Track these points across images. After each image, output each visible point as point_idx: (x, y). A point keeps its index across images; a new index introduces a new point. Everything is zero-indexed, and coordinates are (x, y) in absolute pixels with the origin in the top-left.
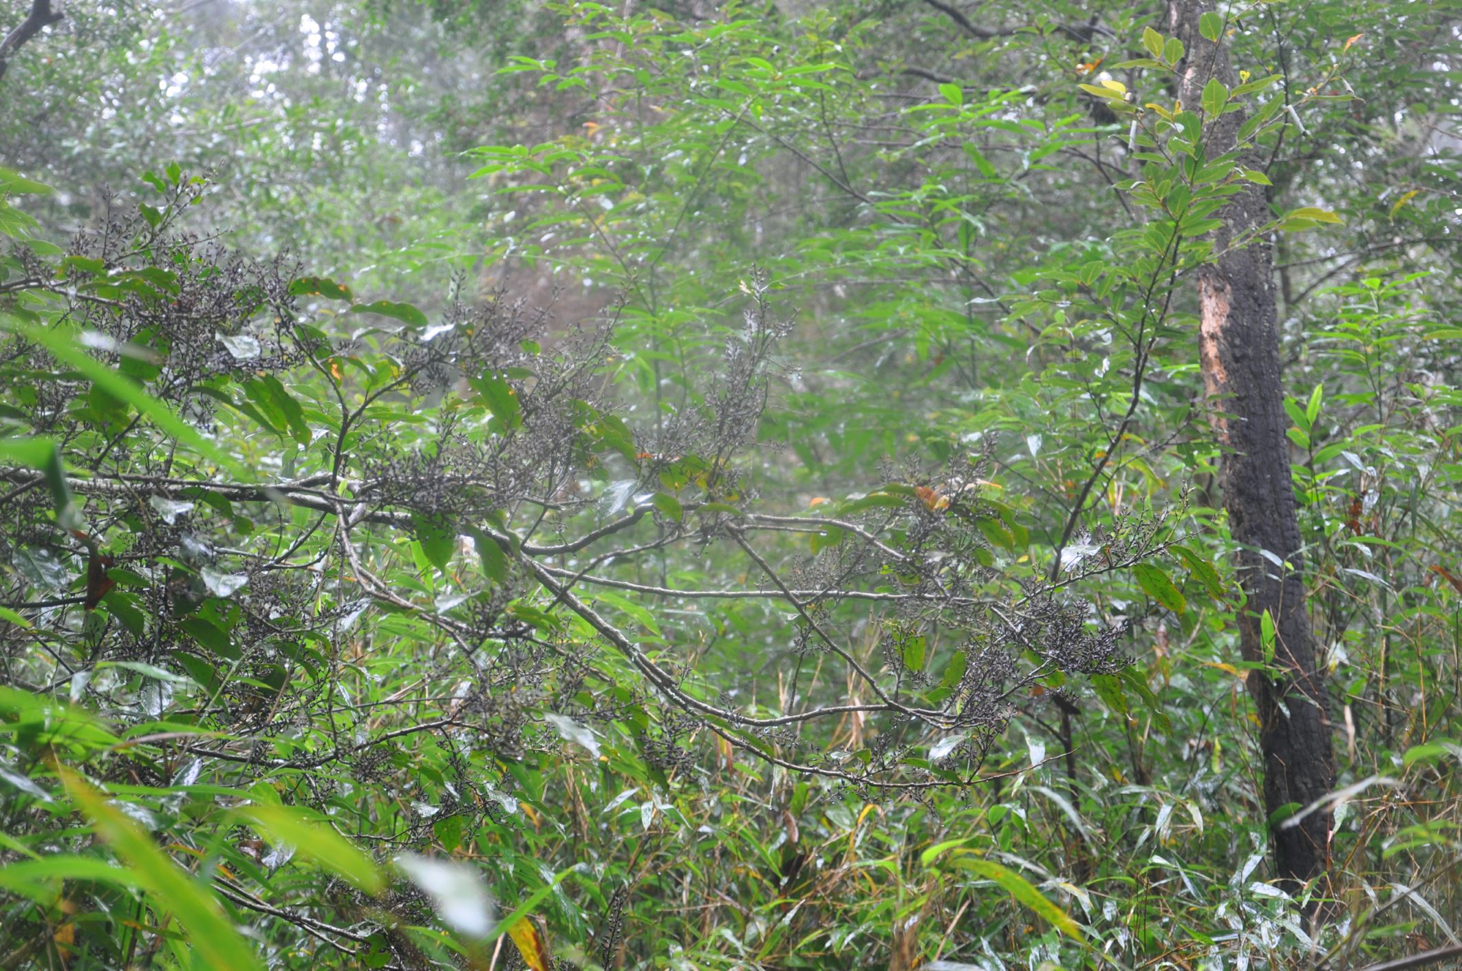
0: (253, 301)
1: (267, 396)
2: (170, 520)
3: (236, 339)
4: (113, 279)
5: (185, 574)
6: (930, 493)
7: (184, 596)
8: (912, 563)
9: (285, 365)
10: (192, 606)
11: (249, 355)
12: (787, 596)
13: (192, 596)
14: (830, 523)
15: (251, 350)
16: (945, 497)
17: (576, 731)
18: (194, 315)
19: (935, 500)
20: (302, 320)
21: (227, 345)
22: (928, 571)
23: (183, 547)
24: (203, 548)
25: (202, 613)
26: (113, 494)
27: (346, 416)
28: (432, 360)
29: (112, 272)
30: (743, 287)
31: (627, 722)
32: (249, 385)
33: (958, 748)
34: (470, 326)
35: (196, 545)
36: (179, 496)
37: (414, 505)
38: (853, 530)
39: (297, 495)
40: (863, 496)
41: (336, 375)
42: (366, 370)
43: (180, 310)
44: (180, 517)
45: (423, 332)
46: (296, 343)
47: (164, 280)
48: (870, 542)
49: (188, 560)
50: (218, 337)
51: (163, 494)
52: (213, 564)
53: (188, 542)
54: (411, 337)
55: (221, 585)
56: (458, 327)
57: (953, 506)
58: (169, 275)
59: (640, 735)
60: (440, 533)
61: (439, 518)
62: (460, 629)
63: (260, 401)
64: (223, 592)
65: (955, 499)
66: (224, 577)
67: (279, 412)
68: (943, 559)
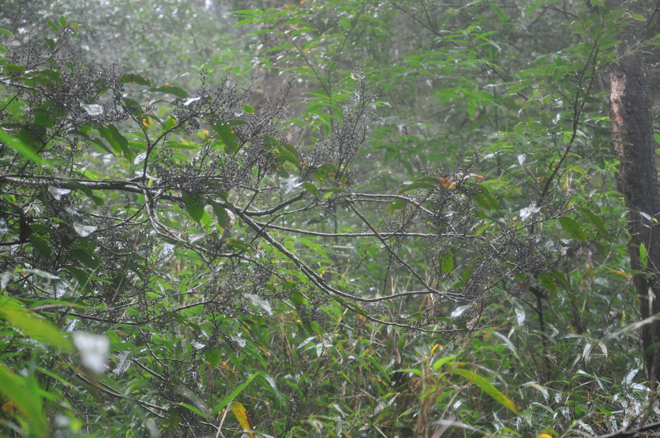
0: (102, 86)
1: (110, 135)
2: (58, 198)
3: (91, 106)
4: (28, 75)
5: (66, 226)
6: (446, 181)
7: (66, 237)
8: (438, 217)
9: (118, 120)
10: (71, 242)
11: (97, 113)
12: (376, 235)
13: (71, 237)
14: (397, 197)
15: (98, 111)
16: (454, 183)
17: (259, 302)
18: (70, 94)
19: (449, 184)
20: (125, 95)
21: (86, 109)
22: (445, 220)
23: (65, 211)
24: (76, 212)
25: (76, 245)
26: (32, 186)
27: (149, 145)
28: (192, 116)
29: (27, 72)
30: (353, 77)
31: (290, 298)
32: (101, 129)
33: (465, 312)
34: (209, 98)
35: (72, 211)
36: (64, 187)
37: (182, 189)
38: (409, 201)
39: (130, 186)
40: (411, 183)
41: (145, 124)
42: (160, 121)
43: (63, 92)
44: (63, 196)
45: (185, 101)
46: (124, 108)
47: (55, 76)
48: (418, 207)
49: (67, 218)
50: (81, 105)
51: (56, 185)
52: (80, 221)
53: (68, 210)
54: (180, 103)
55: (84, 231)
56: (203, 98)
57: (458, 187)
58: (57, 74)
59: (299, 305)
60: (197, 204)
61: (195, 196)
62: (205, 251)
63: (107, 138)
64: (84, 234)
65: (459, 184)
66: (86, 227)
67: (116, 143)
68: (454, 215)
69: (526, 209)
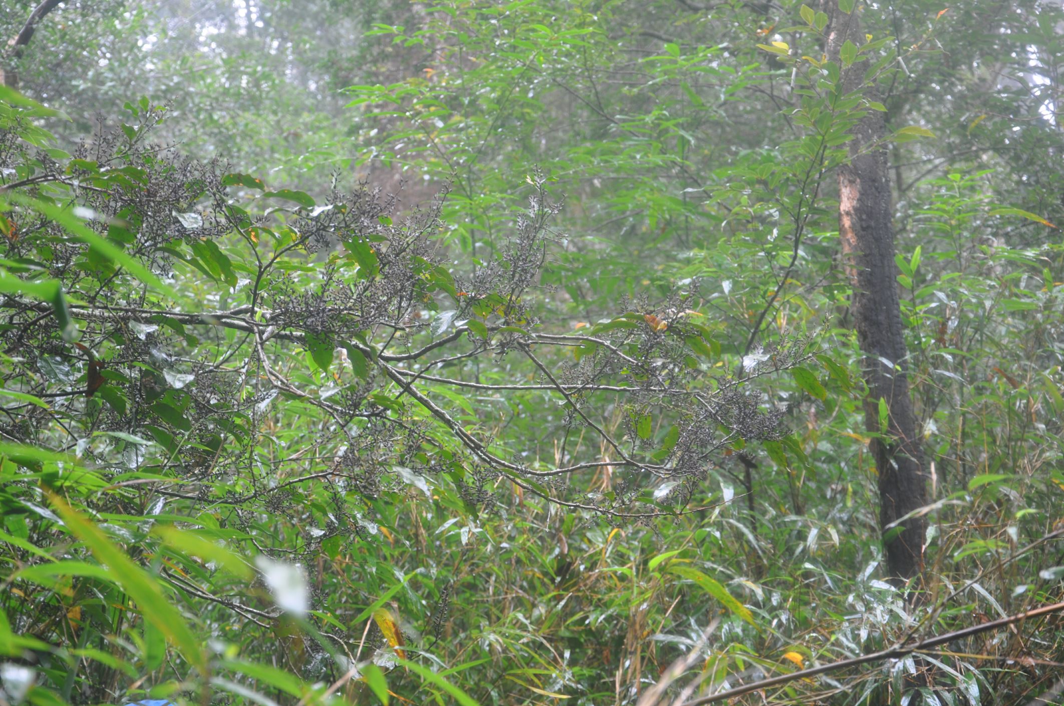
0: (197, 189)
1: (208, 254)
2: (142, 337)
3: (186, 216)
4: (103, 174)
5: (152, 373)
6: (654, 319)
7: (152, 388)
8: (642, 366)
9: (219, 233)
10: (157, 395)
11: (195, 226)
12: (558, 389)
13: (158, 388)
14: (587, 339)
15: (196, 223)
16: (665, 322)
17: (413, 478)
18: (158, 199)
19: (658, 324)
20: (230, 202)
21: (180, 219)
22: (653, 371)
23: (151, 355)
24: (164, 356)
25: (165, 399)
26: (104, 320)
27: (260, 267)
28: (318, 230)
29: (102, 170)
30: (529, 180)
31: (450, 473)
32: (195, 247)
33: (674, 490)
34: (344, 206)
35: (160, 354)
36: (148, 321)
37: (306, 327)
38: (602, 344)
39: (228, 321)
40: (609, 321)
41: (254, 239)
42: (273, 236)
43: (148, 196)
44: (149, 335)
45: (312, 211)
46: (227, 218)
47: (137, 175)
48: (614, 352)
49: (154, 364)
50: (174, 213)
51: (137, 320)
52: (171, 366)
53: (154, 352)
54: (304, 213)
55: (177, 381)
56: (336, 207)
57: (670, 328)
58: (141, 172)
59: (459, 482)
60: (324, 346)
61: (323, 336)
62: (337, 410)
63: (203, 258)
64: (178, 385)
65: (671, 323)
66: (179, 376)
67: (215, 264)
68: (663, 364)
69: (750, 356)
